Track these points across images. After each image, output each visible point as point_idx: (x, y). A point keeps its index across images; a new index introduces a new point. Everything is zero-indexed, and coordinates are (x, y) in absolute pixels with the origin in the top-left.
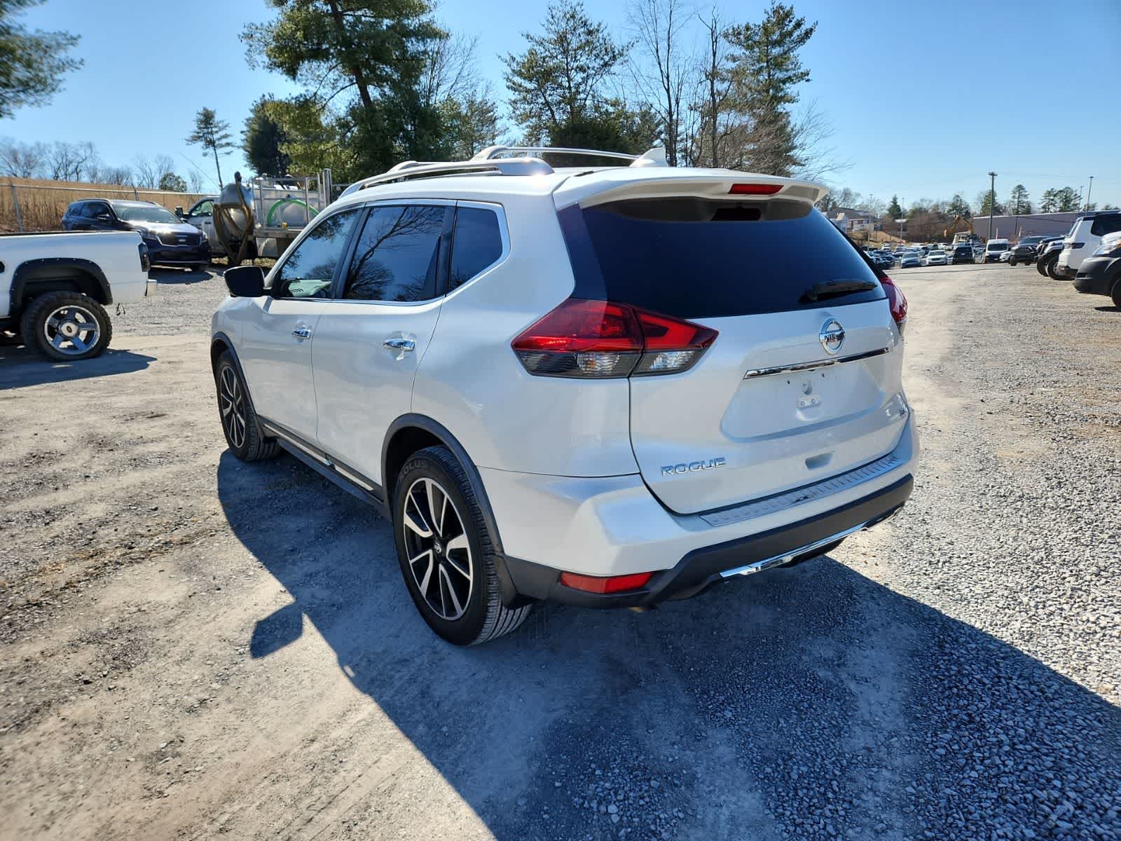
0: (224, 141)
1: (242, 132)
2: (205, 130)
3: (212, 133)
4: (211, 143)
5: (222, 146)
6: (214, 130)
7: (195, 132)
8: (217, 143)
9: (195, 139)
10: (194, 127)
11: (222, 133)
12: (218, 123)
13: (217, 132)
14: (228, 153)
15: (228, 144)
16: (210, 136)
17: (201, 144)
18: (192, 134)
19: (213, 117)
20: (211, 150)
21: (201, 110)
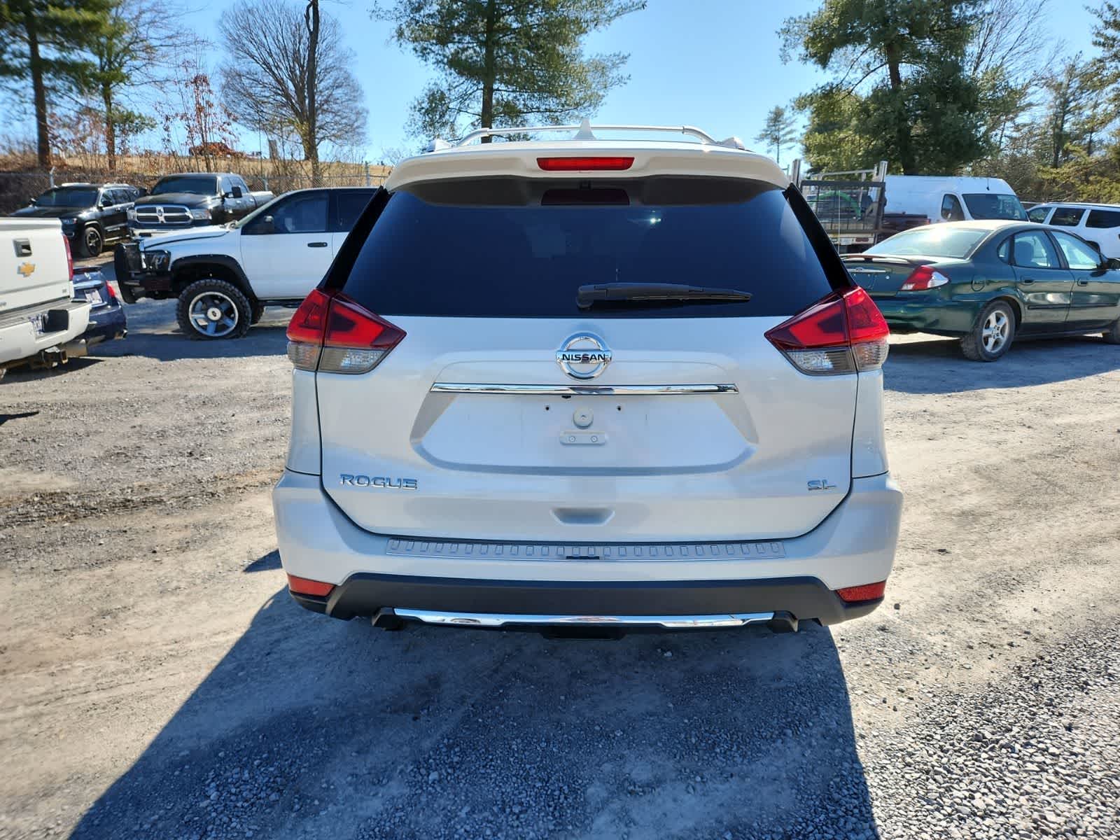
0: (789, 137)
1: (804, 127)
2: (774, 128)
3: (778, 130)
4: (776, 140)
5: (785, 142)
6: (782, 126)
7: (764, 130)
8: (782, 139)
9: (762, 137)
10: (764, 126)
11: (788, 129)
12: (786, 119)
13: (783, 129)
14: (790, 148)
15: (791, 140)
16: (777, 134)
17: (767, 141)
18: (759, 133)
19: (782, 114)
20: (775, 147)
21: (773, 109)
